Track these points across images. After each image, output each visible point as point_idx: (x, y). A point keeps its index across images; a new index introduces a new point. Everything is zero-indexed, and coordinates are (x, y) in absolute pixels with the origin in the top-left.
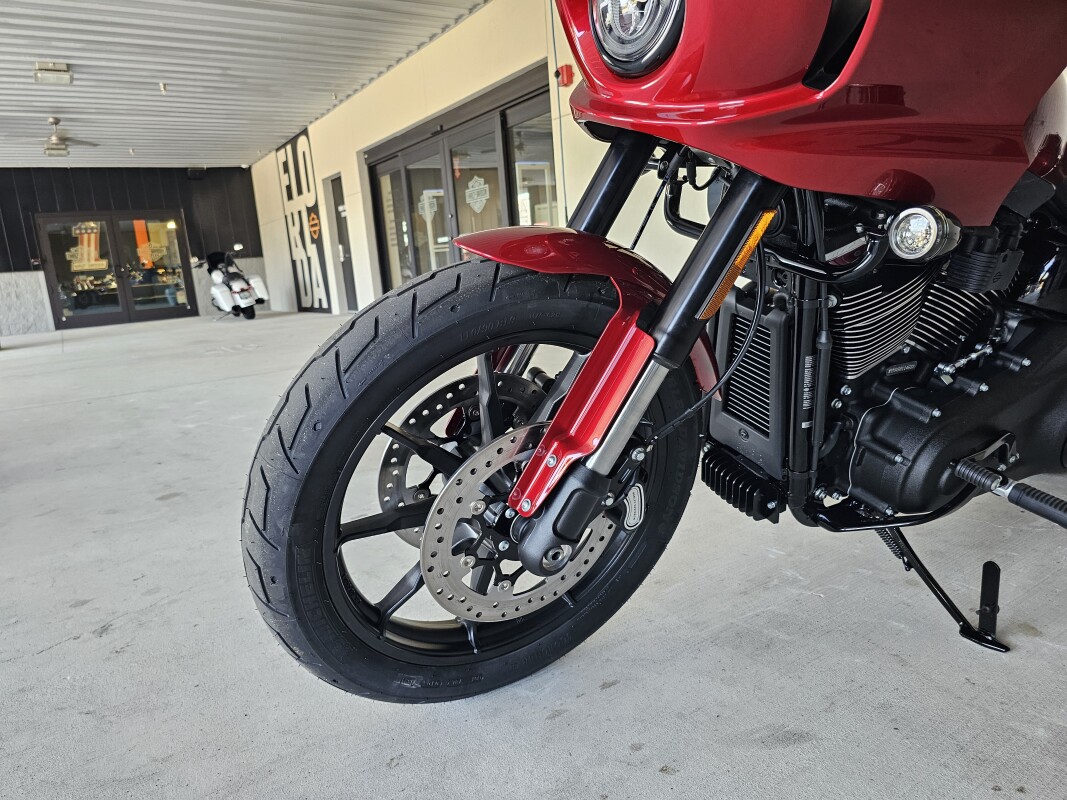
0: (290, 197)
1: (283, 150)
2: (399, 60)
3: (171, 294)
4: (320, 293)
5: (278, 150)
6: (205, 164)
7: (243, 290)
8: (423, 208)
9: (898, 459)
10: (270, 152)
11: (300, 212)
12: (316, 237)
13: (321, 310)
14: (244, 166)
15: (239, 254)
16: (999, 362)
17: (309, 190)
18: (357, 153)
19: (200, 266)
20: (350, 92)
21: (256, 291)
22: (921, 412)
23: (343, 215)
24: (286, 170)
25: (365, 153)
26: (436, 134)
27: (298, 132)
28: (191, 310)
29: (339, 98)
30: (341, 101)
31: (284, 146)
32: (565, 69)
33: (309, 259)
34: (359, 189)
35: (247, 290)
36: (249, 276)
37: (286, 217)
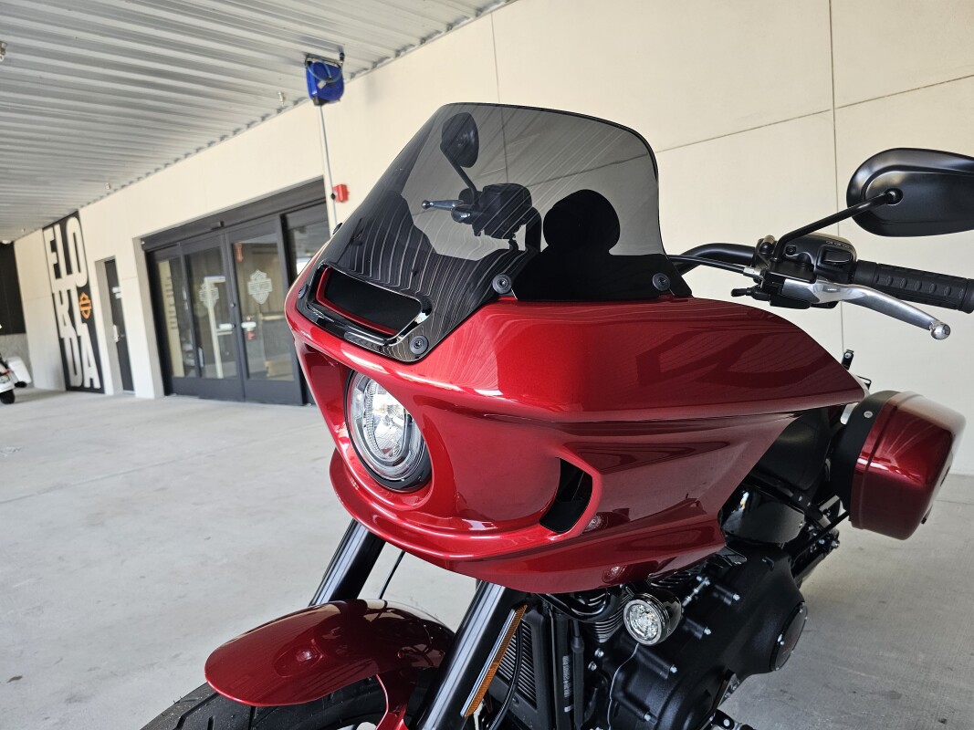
0: (58, 275)
1: (50, 230)
2: (177, 160)
4: (91, 372)
5: (44, 229)
8: (204, 295)
9: (647, 717)
10: (36, 230)
11: (69, 292)
12: (87, 316)
13: (92, 390)
14: (5, 242)
16: (716, 595)
17: (79, 270)
18: (134, 239)
20: (124, 183)
21: (16, 374)
22: (661, 668)
23: (118, 296)
24: (54, 248)
25: (142, 239)
26: (216, 229)
27: (68, 213)
29: (114, 187)
30: (115, 190)
31: (52, 225)
32: (340, 188)
33: (79, 338)
34: (135, 274)
35: (5, 374)
36: (9, 359)
37: (53, 295)
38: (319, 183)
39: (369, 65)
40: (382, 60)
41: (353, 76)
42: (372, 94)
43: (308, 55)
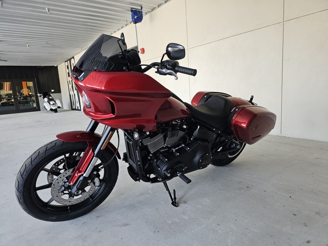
0: (69, 76)
1: (67, 62)
3: (32, 103)
4: (78, 105)
5: (65, 62)
6: (43, 65)
7: (53, 104)
9: (159, 169)
10: (63, 62)
11: (72, 81)
12: (76, 88)
13: (78, 110)
14: (55, 66)
15: (53, 93)
19: (41, 96)
21: (58, 104)
22: (164, 160)
24: (68, 68)
27: (71, 57)
28: (38, 109)
29: (83, 49)
32: (143, 49)
33: (74, 94)
35: (55, 104)
36: (56, 100)
37: (68, 82)
38: (137, 47)
39: (151, 10)
40: (154, 8)
41: (146, 14)
42: (151, 19)
43: (132, 8)
